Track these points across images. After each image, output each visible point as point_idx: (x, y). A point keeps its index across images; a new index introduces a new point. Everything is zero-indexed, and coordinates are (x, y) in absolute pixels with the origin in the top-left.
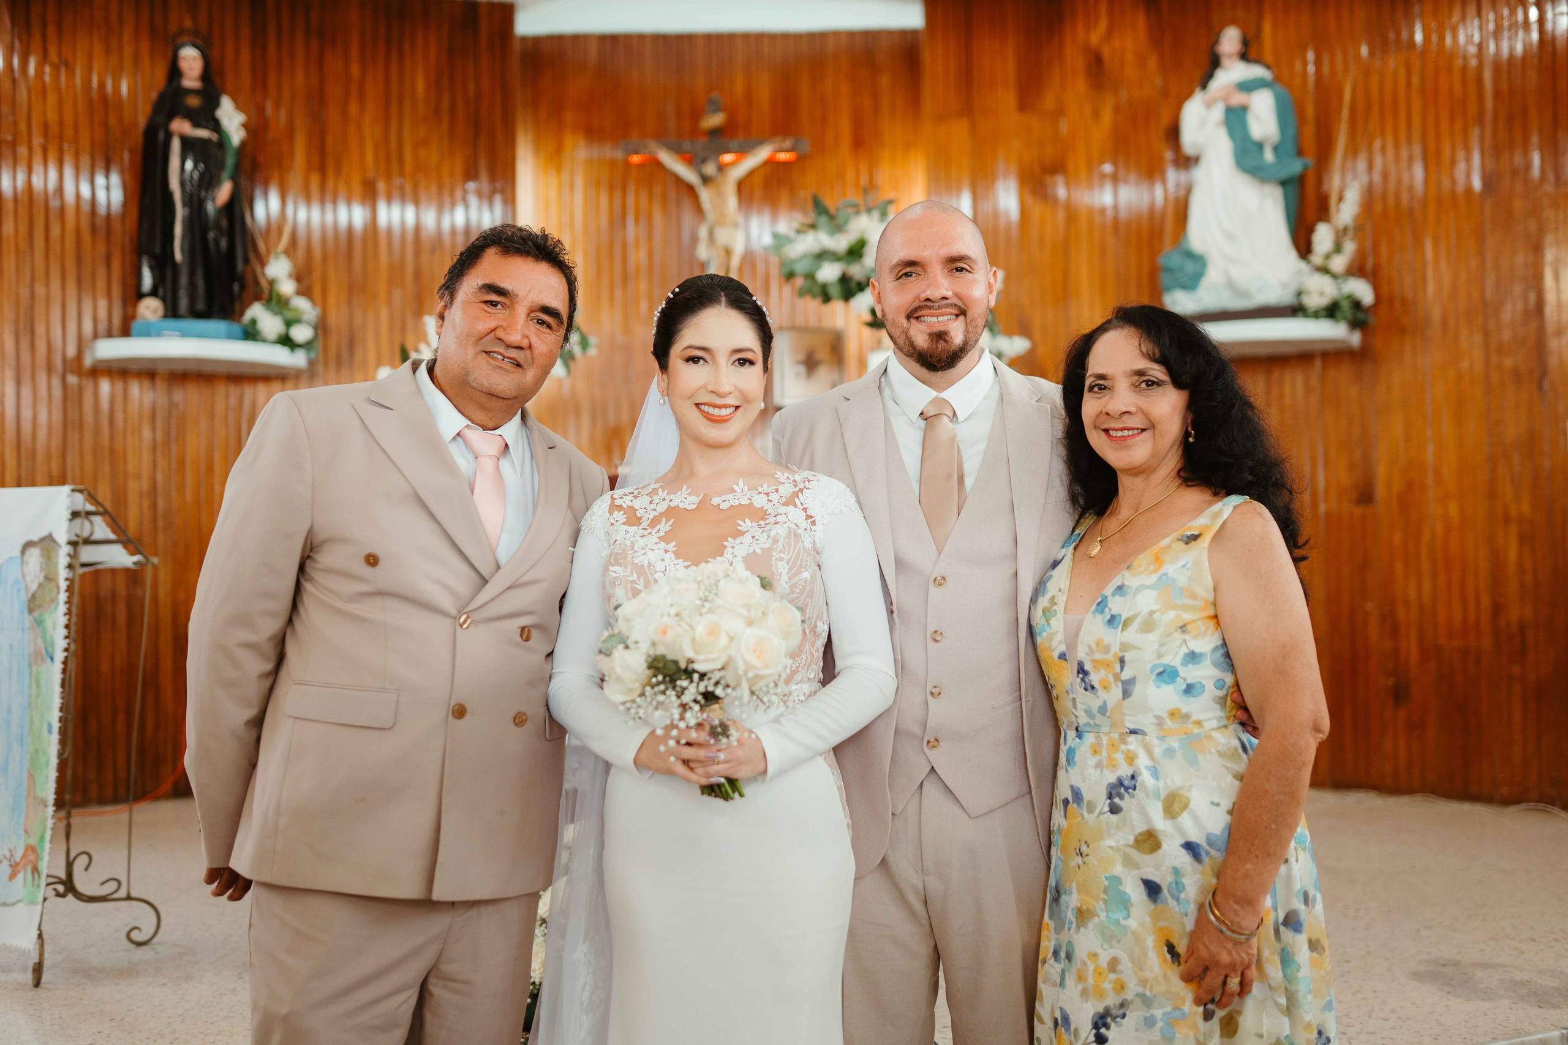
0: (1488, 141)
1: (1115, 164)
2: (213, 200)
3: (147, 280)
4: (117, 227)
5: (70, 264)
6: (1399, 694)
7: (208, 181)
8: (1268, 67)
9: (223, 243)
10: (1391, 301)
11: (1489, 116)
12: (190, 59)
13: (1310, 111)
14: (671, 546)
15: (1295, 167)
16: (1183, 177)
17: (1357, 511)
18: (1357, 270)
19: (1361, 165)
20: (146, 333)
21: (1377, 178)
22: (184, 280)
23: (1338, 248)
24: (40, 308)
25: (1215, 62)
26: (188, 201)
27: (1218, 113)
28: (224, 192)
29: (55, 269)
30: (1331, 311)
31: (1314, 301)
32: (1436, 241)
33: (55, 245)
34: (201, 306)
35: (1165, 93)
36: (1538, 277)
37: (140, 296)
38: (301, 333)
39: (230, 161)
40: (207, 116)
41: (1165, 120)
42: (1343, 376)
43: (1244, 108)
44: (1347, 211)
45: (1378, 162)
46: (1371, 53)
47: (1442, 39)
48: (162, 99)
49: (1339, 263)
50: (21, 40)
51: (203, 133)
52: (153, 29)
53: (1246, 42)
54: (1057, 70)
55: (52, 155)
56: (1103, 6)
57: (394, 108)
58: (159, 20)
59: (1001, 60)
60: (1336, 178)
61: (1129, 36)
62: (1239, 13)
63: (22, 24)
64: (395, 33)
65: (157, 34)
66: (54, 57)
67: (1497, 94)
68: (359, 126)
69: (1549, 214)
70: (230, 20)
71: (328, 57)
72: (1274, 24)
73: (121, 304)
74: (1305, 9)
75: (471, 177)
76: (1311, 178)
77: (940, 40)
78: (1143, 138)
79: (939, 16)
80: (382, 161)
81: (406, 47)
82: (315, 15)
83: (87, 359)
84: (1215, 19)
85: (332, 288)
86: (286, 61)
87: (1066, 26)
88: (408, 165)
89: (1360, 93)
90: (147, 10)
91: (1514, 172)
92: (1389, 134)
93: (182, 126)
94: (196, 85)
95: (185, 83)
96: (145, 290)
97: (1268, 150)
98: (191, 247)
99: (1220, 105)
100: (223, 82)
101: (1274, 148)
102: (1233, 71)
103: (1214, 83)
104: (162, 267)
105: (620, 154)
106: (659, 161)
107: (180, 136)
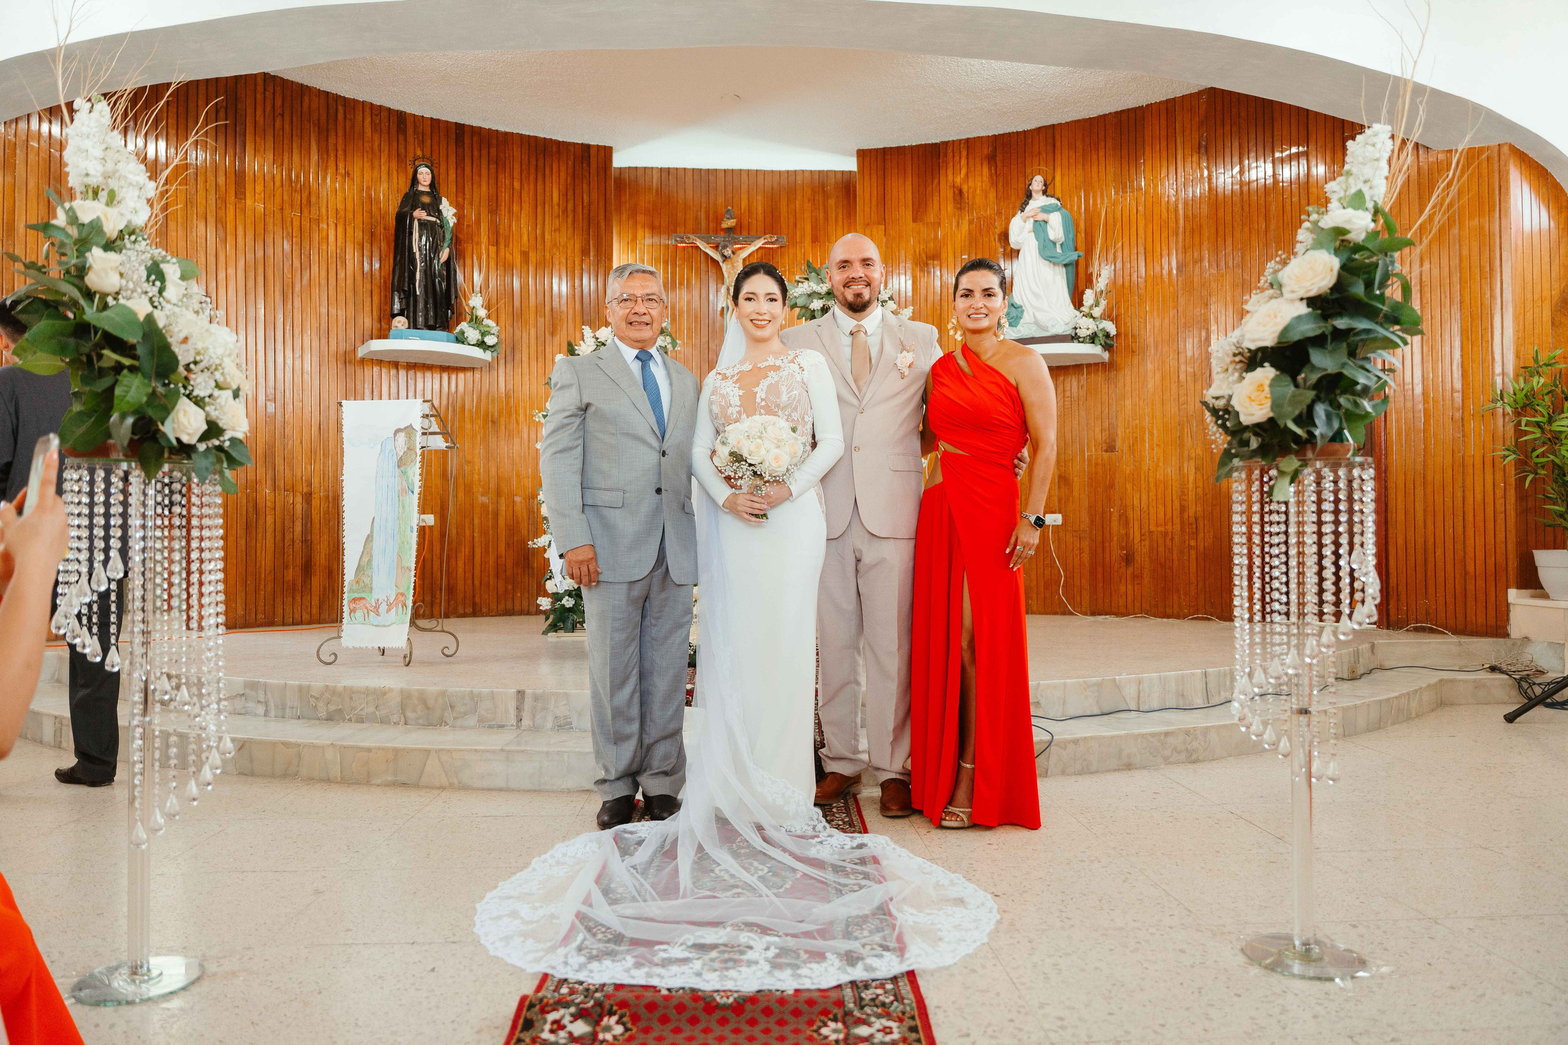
0: (1180, 245)
2: (438, 259)
3: (397, 307)
4: (377, 273)
5: (350, 294)
6: (1128, 559)
7: (435, 249)
8: (1058, 199)
9: (444, 285)
10: (1126, 335)
11: (1181, 230)
12: (425, 175)
14: (737, 385)
15: (1074, 256)
17: (1106, 455)
18: (1107, 316)
19: (1111, 256)
21: (1119, 265)
22: (421, 306)
23: (1097, 304)
24: (333, 320)
25: (1029, 196)
26: (424, 260)
27: (1030, 224)
28: (444, 255)
29: (341, 298)
30: (1093, 339)
31: (1082, 333)
32: (1152, 301)
33: (341, 283)
34: (431, 322)
35: (999, 213)
36: (1207, 321)
37: (394, 316)
38: (490, 340)
39: (448, 236)
40: (434, 208)
41: (998, 231)
42: (1099, 378)
43: (1046, 222)
44: (1101, 283)
45: (1119, 254)
46: (1117, 193)
47: (1156, 186)
48: (406, 197)
49: (1097, 312)
50: (323, 160)
52: (398, 155)
53: (1045, 185)
54: (936, 199)
55: (340, 229)
56: (964, 161)
57: (539, 209)
58: (402, 150)
59: (903, 191)
60: (1096, 263)
61: (979, 178)
62: (1043, 167)
63: (324, 151)
64: (541, 163)
65: (401, 159)
66: (341, 170)
67: (1186, 217)
68: (519, 219)
69: (1214, 285)
70: (443, 152)
71: (501, 176)
72: (1062, 175)
73: (380, 321)
74: (1080, 166)
75: (585, 252)
76: (1082, 264)
77: (867, 178)
78: (986, 239)
79: (867, 164)
80: (533, 242)
81: (547, 172)
82: (493, 151)
83: (361, 352)
84: (1028, 171)
85: (502, 316)
86: (476, 178)
87: (942, 172)
88: (548, 244)
89: (1110, 216)
90: (395, 144)
91: (1195, 262)
92: (1126, 239)
93: (420, 214)
94: (427, 189)
95: (421, 188)
96: (396, 312)
97: (1058, 246)
98: (426, 287)
99: (1032, 220)
100: (443, 189)
101: (1061, 245)
102: (1039, 201)
103: (1028, 208)
104: (407, 298)
105: (672, 242)
106: (698, 247)
107: (419, 220)
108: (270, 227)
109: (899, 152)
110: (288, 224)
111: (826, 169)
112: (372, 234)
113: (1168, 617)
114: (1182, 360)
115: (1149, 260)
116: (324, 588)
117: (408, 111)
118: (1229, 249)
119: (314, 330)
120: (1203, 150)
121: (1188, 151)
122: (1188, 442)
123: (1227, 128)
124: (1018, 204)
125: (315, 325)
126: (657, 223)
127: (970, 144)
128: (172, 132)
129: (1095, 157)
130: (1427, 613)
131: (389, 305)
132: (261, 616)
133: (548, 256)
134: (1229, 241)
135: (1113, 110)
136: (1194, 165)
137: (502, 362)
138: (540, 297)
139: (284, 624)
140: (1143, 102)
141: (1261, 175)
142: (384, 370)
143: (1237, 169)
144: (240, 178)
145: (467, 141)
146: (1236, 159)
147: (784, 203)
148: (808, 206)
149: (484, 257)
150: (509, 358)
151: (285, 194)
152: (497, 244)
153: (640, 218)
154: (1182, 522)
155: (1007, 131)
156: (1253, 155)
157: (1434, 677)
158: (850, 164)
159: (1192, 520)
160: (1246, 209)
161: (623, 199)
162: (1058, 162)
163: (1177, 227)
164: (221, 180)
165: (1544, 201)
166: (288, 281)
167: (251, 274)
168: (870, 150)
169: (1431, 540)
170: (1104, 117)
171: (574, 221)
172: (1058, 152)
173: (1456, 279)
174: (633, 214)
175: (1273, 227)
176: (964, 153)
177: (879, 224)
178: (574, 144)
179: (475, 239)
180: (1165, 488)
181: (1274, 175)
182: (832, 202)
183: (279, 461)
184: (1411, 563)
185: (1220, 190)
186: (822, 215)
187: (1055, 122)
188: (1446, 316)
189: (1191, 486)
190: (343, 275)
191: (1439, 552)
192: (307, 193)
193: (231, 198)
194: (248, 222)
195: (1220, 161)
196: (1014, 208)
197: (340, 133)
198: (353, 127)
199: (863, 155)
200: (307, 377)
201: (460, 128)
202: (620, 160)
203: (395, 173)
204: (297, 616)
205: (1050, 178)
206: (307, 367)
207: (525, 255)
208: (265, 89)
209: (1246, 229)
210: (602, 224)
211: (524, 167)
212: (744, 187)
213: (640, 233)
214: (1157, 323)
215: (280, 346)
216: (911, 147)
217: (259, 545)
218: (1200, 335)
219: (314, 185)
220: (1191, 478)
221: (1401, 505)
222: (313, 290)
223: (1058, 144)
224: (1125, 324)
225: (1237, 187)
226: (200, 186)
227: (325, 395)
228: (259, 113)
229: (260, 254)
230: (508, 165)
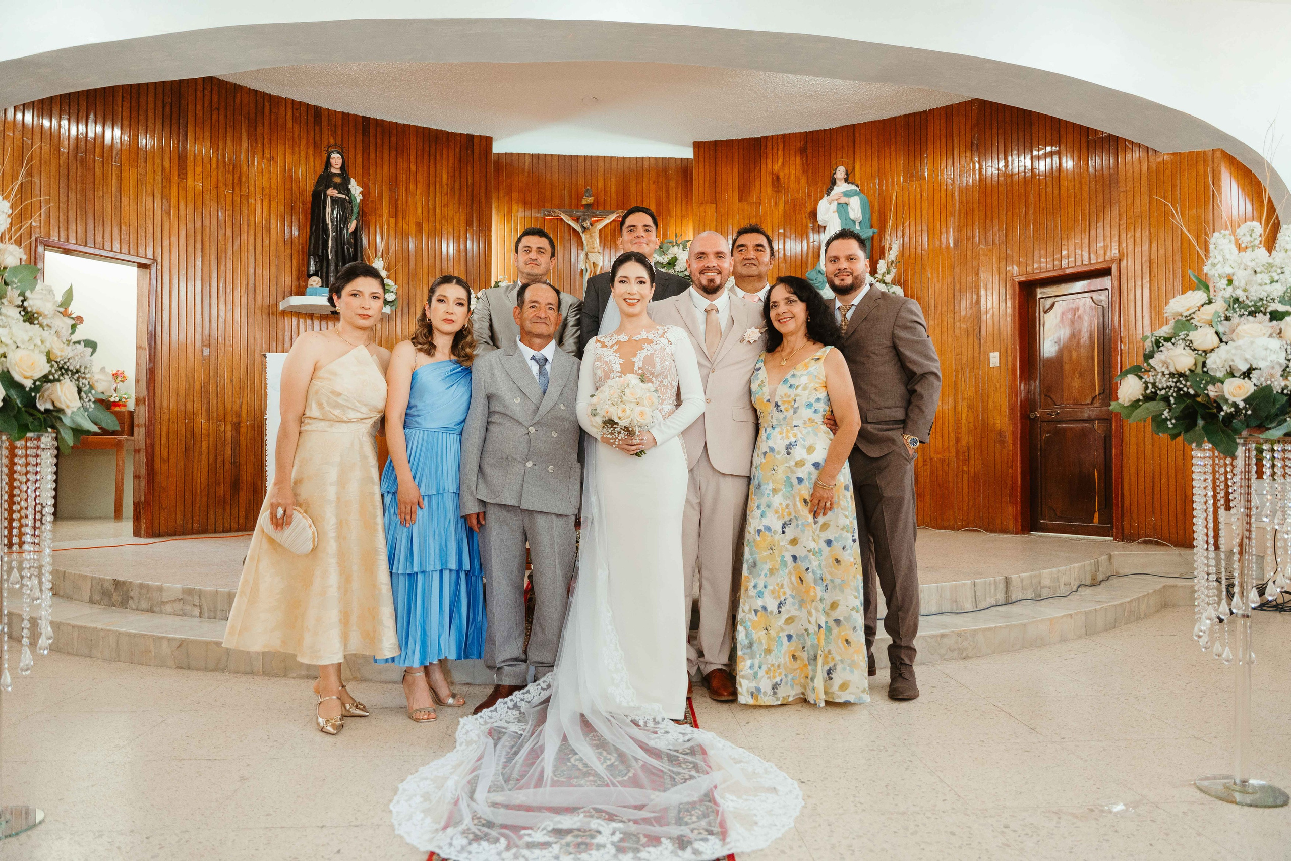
0: (956, 224)
1: (784, 230)
2: (348, 230)
3: (312, 268)
4: (296, 240)
5: (273, 259)
7: (345, 221)
8: (857, 186)
9: (352, 250)
11: (957, 212)
12: (336, 160)
13: (877, 207)
14: (618, 355)
15: (870, 232)
16: (816, 237)
18: (897, 282)
19: (900, 233)
20: (315, 294)
21: (906, 239)
22: (332, 268)
23: (888, 272)
24: (259, 279)
25: (834, 182)
26: (336, 230)
27: (834, 206)
28: (352, 226)
29: (266, 260)
32: (933, 269)
33: (266, 249)
35: (810, 197)
36: (978, 288)
37: (310, 276)
39: (355, 210)
40: (344, 187)
41: (809, 210)
43: (847, 204)
44: (892, 255)
45: (907, 231)
46: (905, 181)
47: (937, 175)
48: (321, 177)
49: (888, 279)
50: (251, 147)
51: (344, 196)
52: (315, 143)
53: (847, 174)
54: (758, 183)
55: (266, 204)
56: (780, 153)
57: (431, 188)
58: (317, 138)
59: (731, 176)
60: (888, 239)
61: (792, 167)
62: (846, 160)
63: (253, 138)
64: (433, 150)
65: (316, 146)
66: (267, 155)
67: (961, 202)
68: (414, 196)
69: (983, 258)
70: (352, 140)
71: (400, 160)
72: (861, 165)
73: (298, 280)
74: (875, 158)
75: (469, 223)
76: (877, 238)
77: (701, 165)
78: (798, 217)
79: (701, 153)
80: (425, 214)
81: (438, 158)
82: (394, 139)
83: (282, 306)
84: (833, 162)
85: (400, 276)
86: (379, 161)
87: (763, 162)
88: (438, 216)
89: (899, 199)
90: (312, 134)
91: (968, 239)
92: (912, 219)
93: (332, 192)
94: (339, 172)
95: (333, 171)
96: (311, 273)
97: (857, 224)
98: (337, 252)
99: (836, 203)
100: (351, 171)
101: (860, 223)
102: (841, 187)
103: (833, 193)
104: (321, 261)
105: (540, 215)
106: (562, 219)
107: (332, 197)
108: (208, 202)
109: (729, 143)
110: (223, 200)
111: (668, 156)
112: (292, 208)
113: (946, 528)
114: (957, 318)
115: (931, 235)
116: (250, 502)
117: (323, 107)
118: (996, 229)
119: (243, 288)
120: (975, 148)
121: (963, 148)
122: (962, 385)
123: (995, 131)
124: (824, 190)
125: (244, 283)
126: (528, 199)
127: (785, 139)
128: (126, 123)
129: (887, 151)
130: (1155, 529)
131: (306, 266)
132: (196, 525)
133: (438, 227)
134: (996, 223)
135: (902, 113)
136: (968, 159)
137: (399, 314)
138: (431, 260)
139: (215, 532)
140: (927, 107)
141: (1022, 169)
142: (301, 321)
143: (1002, 164)
144: (182, 160)
145: (372, 132)
146: (1002, 156)
147: (633, 183)
148: (653, 187)
149: (385, 228)
150: (405, 311)
151: (220, 174)
152: (396, 217)
153: (515, 195)
154: (957, 452)
155: (816, 129)
156: (1015, 152)
157: (1160, 583)
158: (688, 153)
159: (965, 449)
160: (1010, 196)
161: (501, 179)
162: (857, 156)
163: (954, 210)
164: (167, 164)
165: (1248, 196)
166: (222, 246)
167: (191, 241)
168: (704, 143)
169: (1157, 470)
170: (894, 119)
171: (460, 198)
172: (857, 146)
173: (1178, 258)
174: (509, 192)
175: (1031, 212)
176: (781, 147)
177: (711, 203)
178: (461, 134)
179: (378, 212)
180: (943, 423)
181: (1032, 169)
182: (672, 183)
183: (212, 396)
184: (1141, 487)
185: (989, 180)
186: (664, 194)
187: (855, 122)
188: (1170, 287)
189: (964, 421)
190: (268, 242)
191: (1164, 480)
192: (238, 173)
193: (175, 178)
194: (189, 198)
195: (989, 156)
196: (822, 191)
197: (266, 125)
198: (277, 119)
199: (698, 146)
200: (237, 326)
201: (366, 120)
202: (498, 148)
203: (312, 157)
204: (227, 525)
205: (851, 168)
206: (237, 317)
207: (419, 227)
208: (204, 88)
209: (1010, 213)
210: (484, 202)
211: (419, 153)
212: (601, 170)
213: (515, 208)
214: (937, 288)
215: (214, 301)
216: (738, 141)
217: (195, 466)
218: (972, 298)
219: (244, 168)
220: (964, 415)
221: (1133, 441)
222: (242, 254)
223: (857, 140)
224: (911, 288)
225: (1002, 179)
226: (149, 167)
227: (251, 341)
228: (199, 107)
229: (198, 225)
230: (405, 151)
